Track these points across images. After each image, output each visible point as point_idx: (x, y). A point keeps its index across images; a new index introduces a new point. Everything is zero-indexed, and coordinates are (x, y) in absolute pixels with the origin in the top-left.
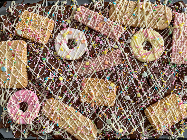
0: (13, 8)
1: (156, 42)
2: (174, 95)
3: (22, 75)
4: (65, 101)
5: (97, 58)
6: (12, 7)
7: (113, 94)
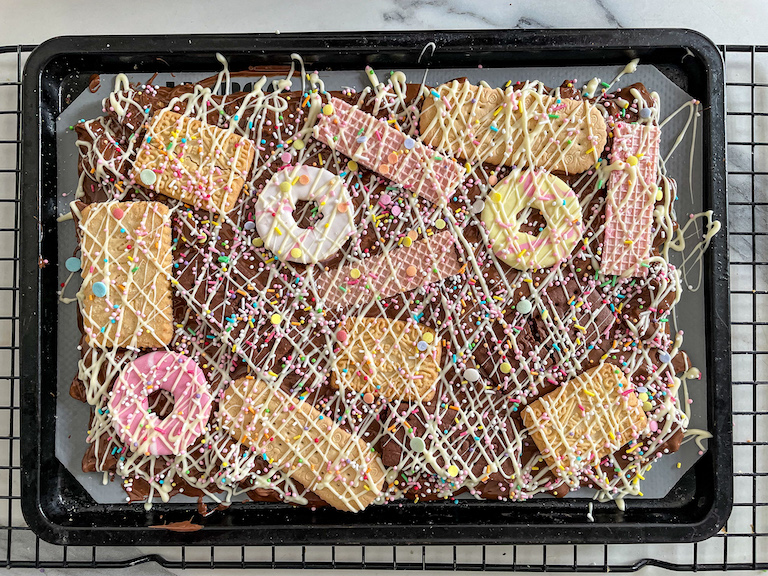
0: (124, 99)
1: (557, 211)
2: (607, 368)
3: (156, 307)
5: (383, 258)
6: (120, 95)
7: (430, 364)
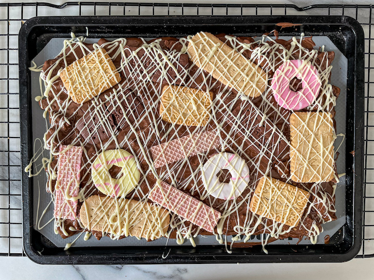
0: (313, 232)
1: (103, 177)
2: (79, 101)
3: (298, 132)
4: (234, 93)
5: (188, 155)
6: (314, 234)
7: (165, 104)
